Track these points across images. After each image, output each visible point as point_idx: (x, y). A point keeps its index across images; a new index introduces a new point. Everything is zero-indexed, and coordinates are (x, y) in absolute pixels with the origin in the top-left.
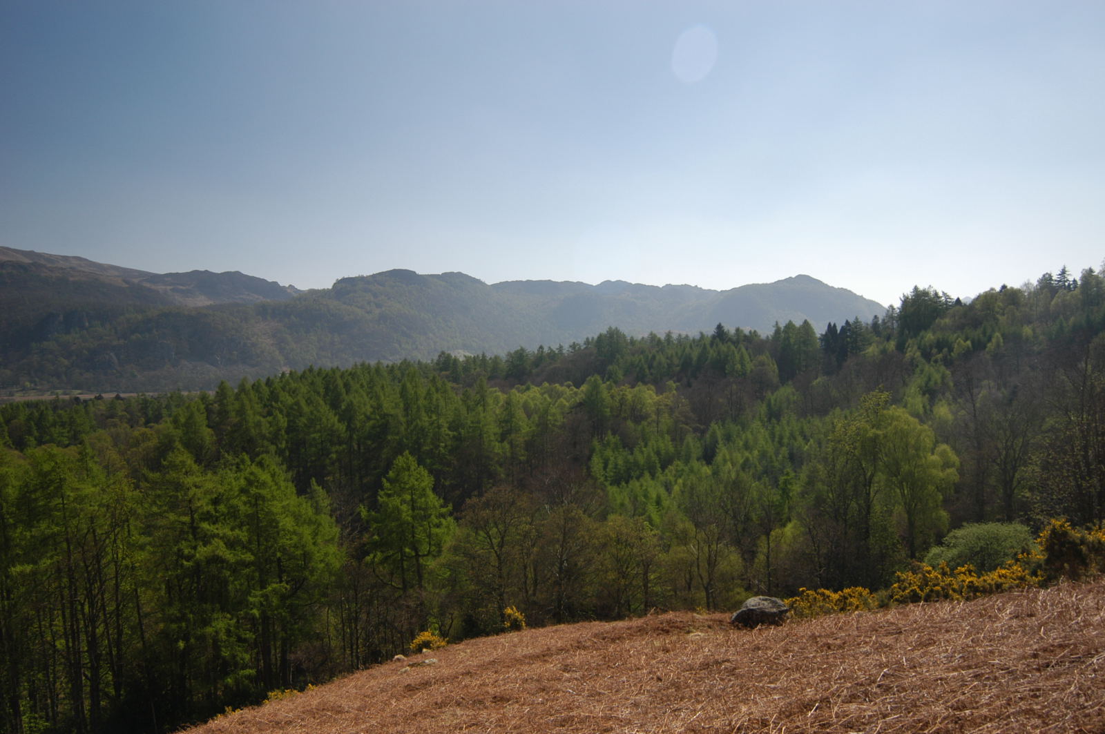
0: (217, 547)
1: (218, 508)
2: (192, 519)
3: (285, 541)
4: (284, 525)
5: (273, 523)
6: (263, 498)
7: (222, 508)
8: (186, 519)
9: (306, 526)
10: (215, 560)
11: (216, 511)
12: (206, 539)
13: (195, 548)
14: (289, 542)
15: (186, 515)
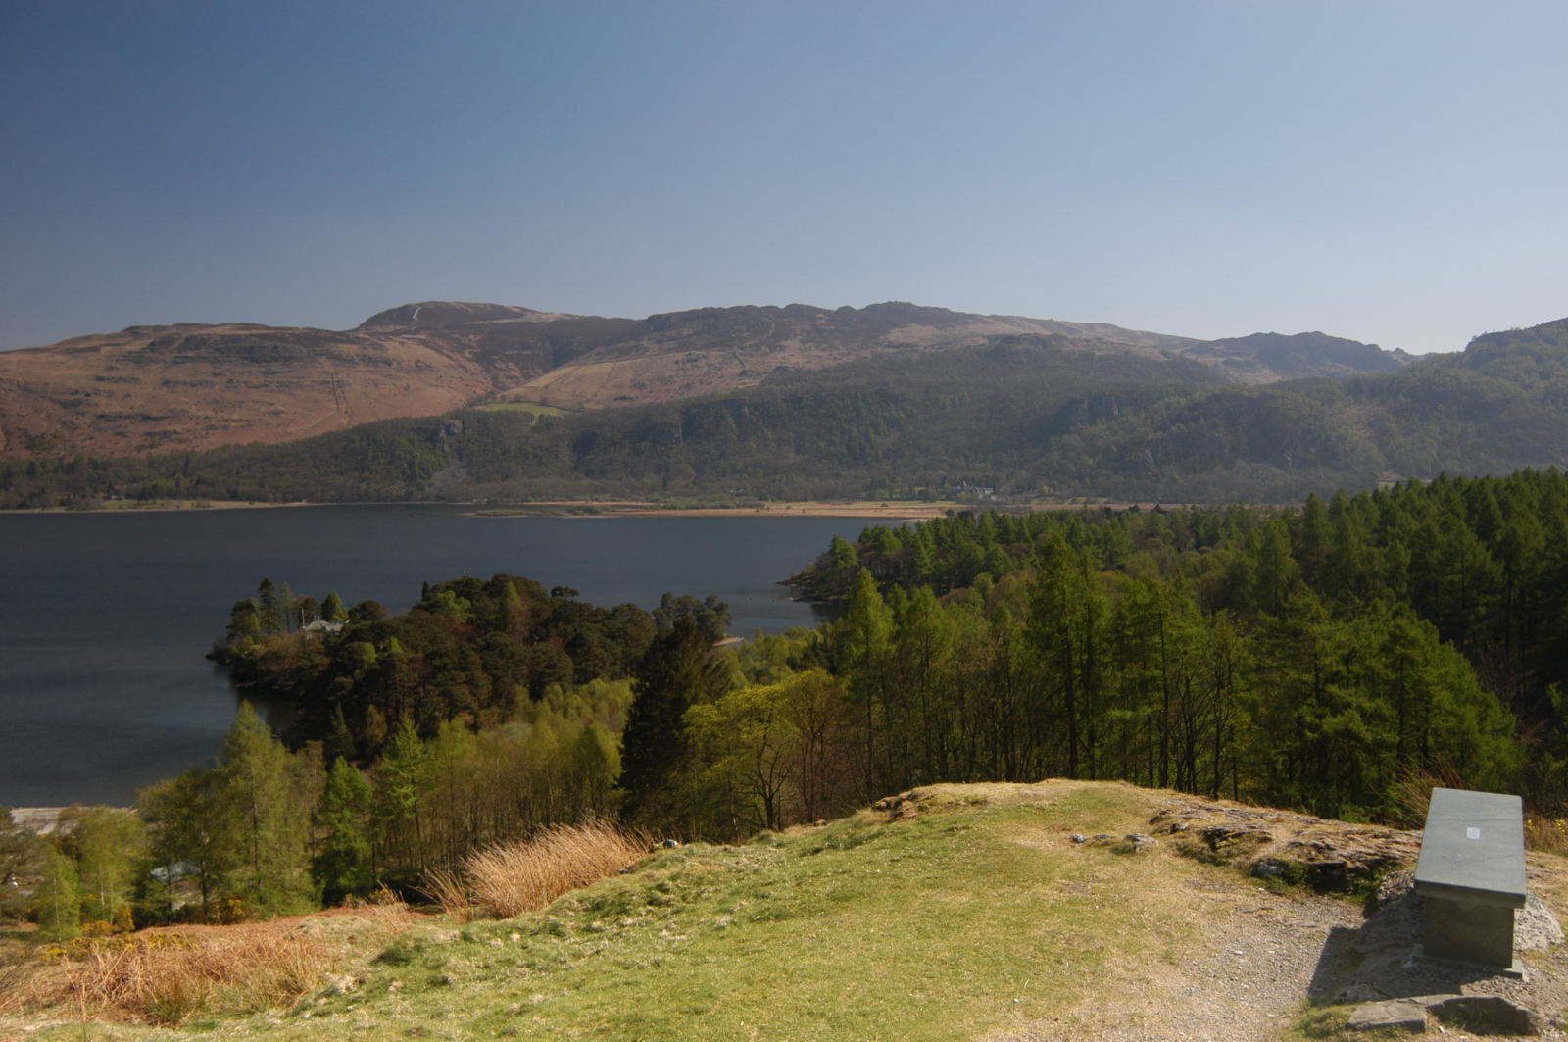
0: (1352, 720)
1: (1351, 667)
2: (1317, 677)
3: (1437, 722)
4: (1439, 701)
5: (1424, 698)
6: (1412, 662)
7: (1356, 668)
8: (1309, 678)
9: (1468, 706)
10: (1347, 734)
11: (1349, 671)
12: (1338, 707)
13: (1320, 717)
14: (1445, 725)
15: (1307, 671)
